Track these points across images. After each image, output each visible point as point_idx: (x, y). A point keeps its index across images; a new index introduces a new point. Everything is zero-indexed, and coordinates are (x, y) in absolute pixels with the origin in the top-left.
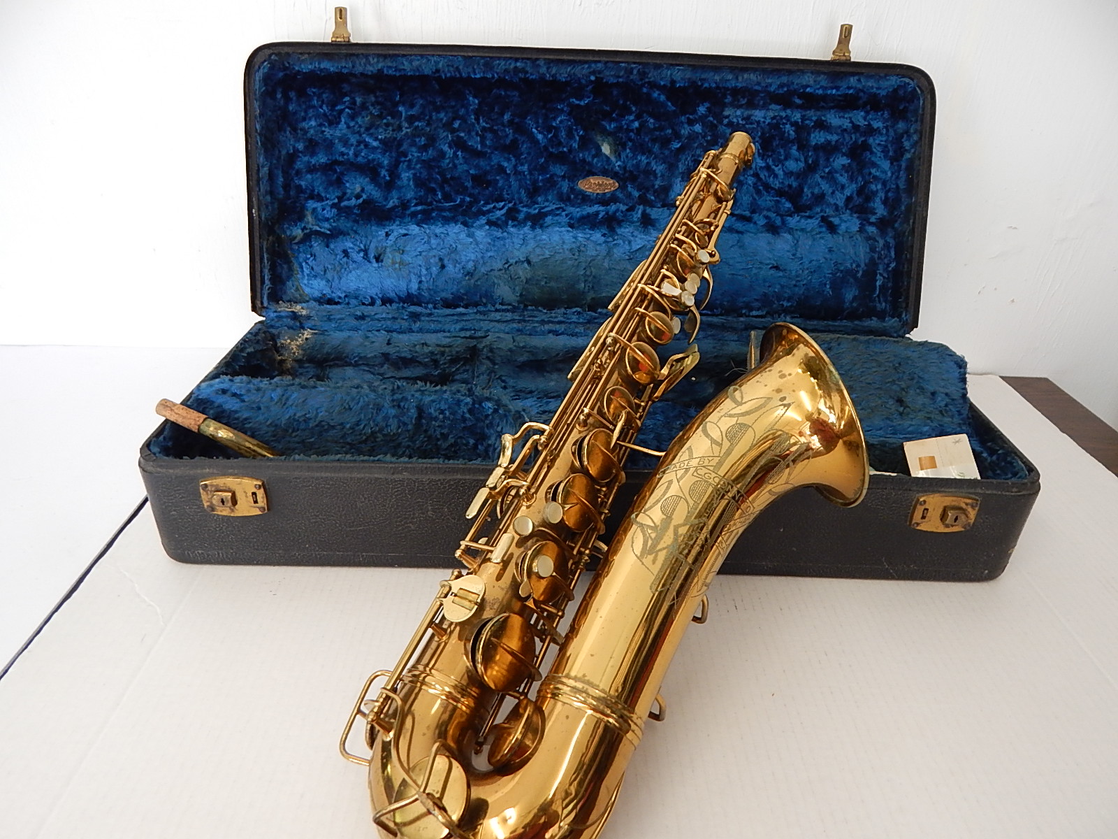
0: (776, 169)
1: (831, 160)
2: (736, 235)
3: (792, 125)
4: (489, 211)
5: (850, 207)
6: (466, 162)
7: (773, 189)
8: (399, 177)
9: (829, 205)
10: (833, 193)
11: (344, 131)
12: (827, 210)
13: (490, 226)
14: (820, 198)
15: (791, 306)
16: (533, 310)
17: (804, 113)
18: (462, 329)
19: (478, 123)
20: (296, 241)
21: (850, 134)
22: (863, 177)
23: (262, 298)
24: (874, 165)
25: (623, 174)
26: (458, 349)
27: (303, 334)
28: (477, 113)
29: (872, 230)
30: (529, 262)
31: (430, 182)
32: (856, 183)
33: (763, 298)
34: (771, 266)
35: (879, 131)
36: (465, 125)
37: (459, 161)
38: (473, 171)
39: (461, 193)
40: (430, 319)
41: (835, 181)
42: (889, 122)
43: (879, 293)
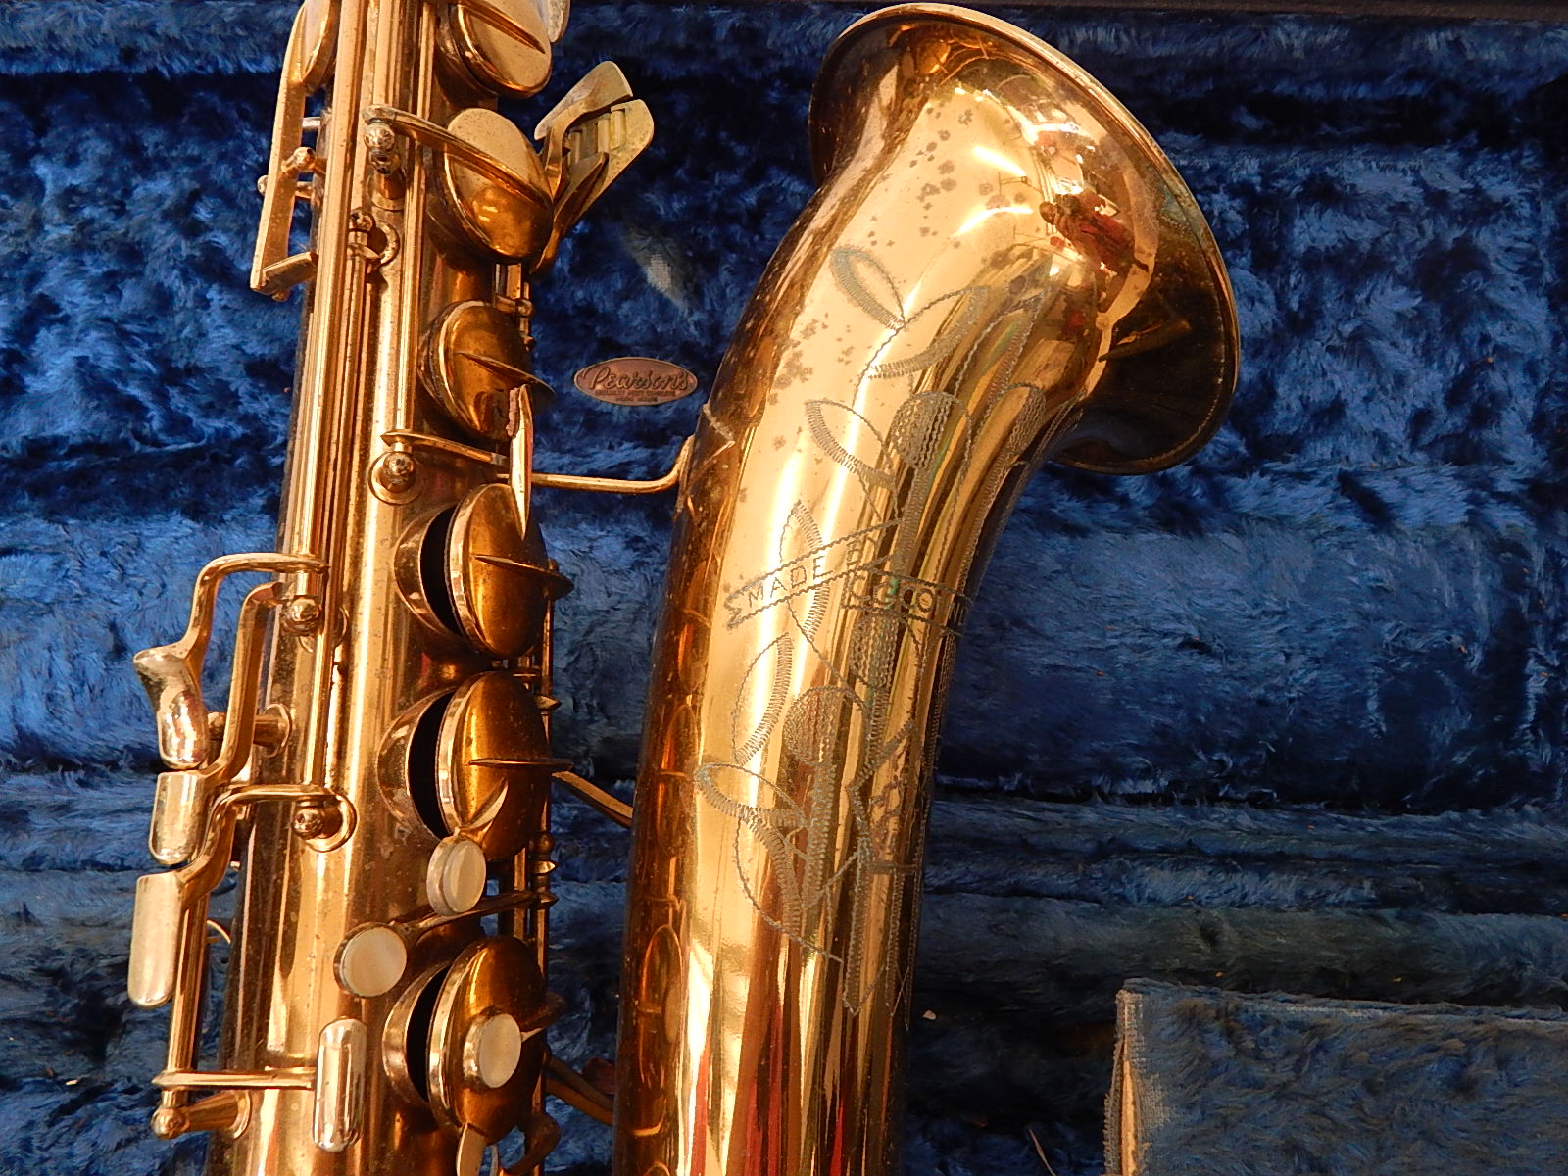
1: (1361, 298)
2: (1061, 539)
3: (1234, 192)
5: (1426, 439)
6: (231, 322)
8: (36, 370)
9: (1356, 435)
10: (1367, 399)
12: (1355, 453)
14: (1329, 415)
15: (1250, 766)
17: (1268, 158)
21: (1416, 219)
22: (1464, 353)
24: (1496, 311)
25: (711, 351)
29: (1507, 519)
31: (126, 384)
32: (1442, 366)
33: (1158, 741)
34: (1179, 640)
35: (1511, 208)
36: (230, 214)
37: (214, 318)
38: (254, 347)
39: (219, 414)
40: (64, 822)
41: (1375, 364)
42: (1538, 186)
43: (1536, 718)
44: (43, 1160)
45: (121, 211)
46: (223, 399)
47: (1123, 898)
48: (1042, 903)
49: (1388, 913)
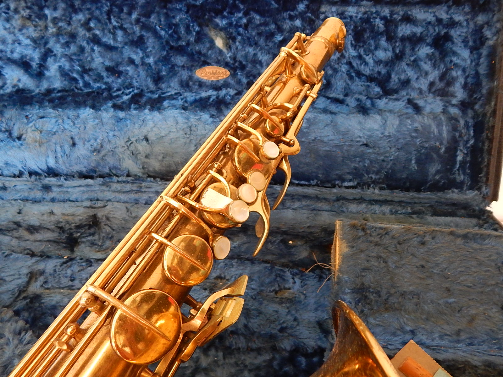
0: (367, 58)
1: (416, 49)
2: (329, 115)
3: (381, 19)
4: (118, 96)
5: (433, 90)
6: (101, 56)
7: (363, 75)
8: (47, 69)
9: (413, 89)
10: (417, 79)
12: (412, 94)
13: (115, 110)
14: (406, 83)
15: (379, 179)
16: (151, 182)
17: (392, 9)
18: (86, 199)
19: (110, 23)
21: (434, 26)
22: (445, 65)
24: (455, 53)
25: (234, 64)
26: (81, 218)
28: (109, 13)
29: (454, 111)
30: (147, 139)
31: (72, 73)
32: (439, 69)
33: (354, 171)
34: (361, 143)
35: (460, 24)
36: (99, 25)
37: (96, 55)
38: (107, 63)
39: (98, 82)
40: (61, 189)
41: (420, 68)
42: (469, 17)
43: (459, 167)
44: (59, 274)
45: (69, 24)
46: (99, 78)
47: (343, 212)
48: (321, 212)
49: (414, 216)
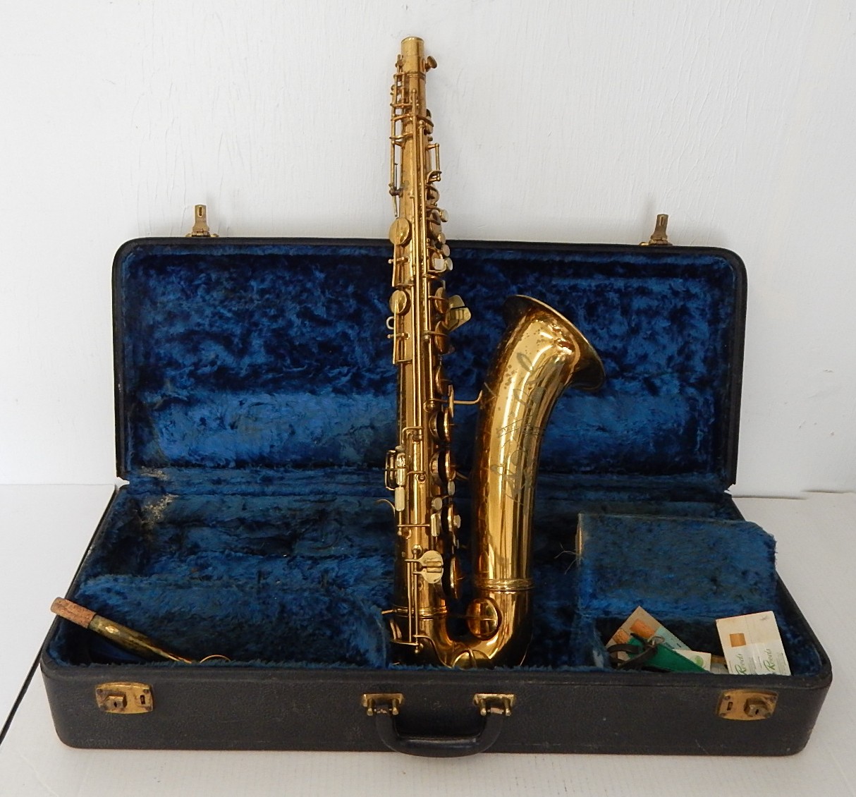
1: (653, 323)
3: (616, 292)
4: (335, 377)
5: (671, 365)
6: (312, 331)
9: (651, 364)
10: (655, 353)
11: (201, 304)
12: (650, 369)
13: (336, 394)
14: (644, 358)
15: (617, 462)
17: (626, 281)
18: (311, 493)
19: (324, 295)
20: (156, 407)
21: (670, 299)
22: (683, 339)
23: (126, 463)
24: (693, 326)
26: (307, 513)
27: (165, 499)
28: (323, 287)
29: (691, 391)
30: (373, 427)
31: (280, 349)
32: (677, 343)
33: (591, 456)
34: (597, 428)
35: (697, 296)
37: (307, 329)
38: (320, 339)
41: (657, 342)
42: (706, 288)
43: (700, 447)
45: (278, 296)
46: (310, 354)
47: (581, 500)
48: (559, 501)
49: (653, 502)
